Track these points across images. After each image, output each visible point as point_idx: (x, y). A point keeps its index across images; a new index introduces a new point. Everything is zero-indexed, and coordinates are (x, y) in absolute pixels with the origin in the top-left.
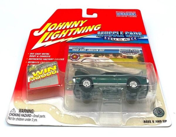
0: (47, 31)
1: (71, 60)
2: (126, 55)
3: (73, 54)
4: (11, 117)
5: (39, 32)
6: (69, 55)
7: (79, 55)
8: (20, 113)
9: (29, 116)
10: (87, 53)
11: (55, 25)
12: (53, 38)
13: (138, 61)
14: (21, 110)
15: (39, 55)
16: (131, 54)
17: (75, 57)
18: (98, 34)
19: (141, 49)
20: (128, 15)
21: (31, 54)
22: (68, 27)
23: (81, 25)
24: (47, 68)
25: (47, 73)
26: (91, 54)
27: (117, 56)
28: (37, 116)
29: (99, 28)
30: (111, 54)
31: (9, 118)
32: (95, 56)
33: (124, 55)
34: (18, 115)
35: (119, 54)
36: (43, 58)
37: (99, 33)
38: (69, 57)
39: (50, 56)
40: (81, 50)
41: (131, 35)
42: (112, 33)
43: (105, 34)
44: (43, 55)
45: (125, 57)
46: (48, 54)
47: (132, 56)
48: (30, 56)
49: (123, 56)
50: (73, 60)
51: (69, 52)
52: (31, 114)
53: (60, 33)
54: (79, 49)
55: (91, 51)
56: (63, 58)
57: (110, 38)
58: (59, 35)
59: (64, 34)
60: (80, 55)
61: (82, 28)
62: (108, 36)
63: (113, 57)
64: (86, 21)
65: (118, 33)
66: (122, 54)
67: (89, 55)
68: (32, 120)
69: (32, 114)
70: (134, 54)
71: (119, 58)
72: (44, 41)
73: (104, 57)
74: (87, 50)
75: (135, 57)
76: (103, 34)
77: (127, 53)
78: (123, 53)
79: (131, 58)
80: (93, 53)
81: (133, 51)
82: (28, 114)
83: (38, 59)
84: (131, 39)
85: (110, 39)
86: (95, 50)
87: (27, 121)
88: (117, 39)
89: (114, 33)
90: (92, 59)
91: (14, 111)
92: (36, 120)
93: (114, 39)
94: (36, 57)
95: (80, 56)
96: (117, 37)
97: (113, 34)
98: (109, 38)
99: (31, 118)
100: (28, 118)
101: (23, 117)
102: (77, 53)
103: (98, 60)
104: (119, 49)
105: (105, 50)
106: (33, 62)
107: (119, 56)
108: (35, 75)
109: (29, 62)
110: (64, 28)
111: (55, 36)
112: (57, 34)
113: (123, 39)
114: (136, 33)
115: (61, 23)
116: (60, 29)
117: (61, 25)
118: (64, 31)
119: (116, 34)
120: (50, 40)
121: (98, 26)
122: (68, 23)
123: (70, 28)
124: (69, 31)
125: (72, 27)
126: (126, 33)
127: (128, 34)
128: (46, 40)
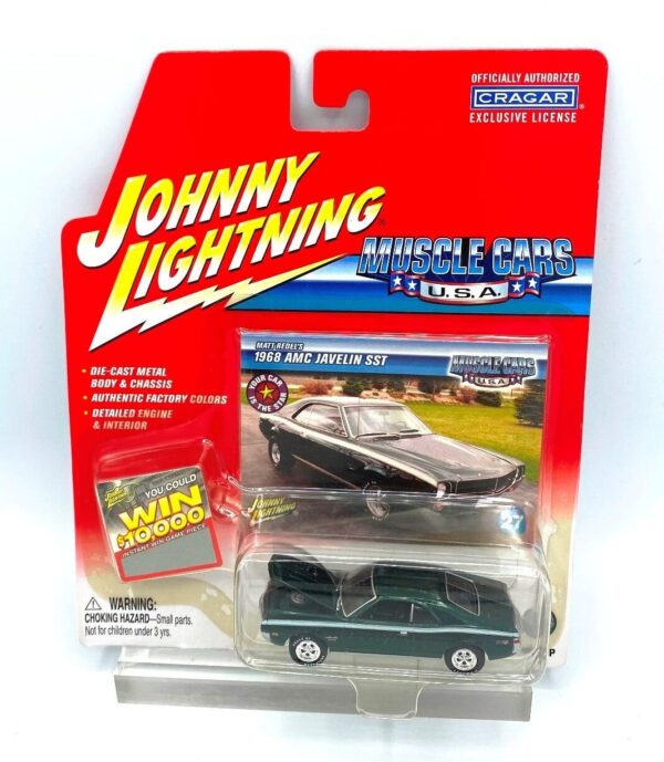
0: (131, 236)
1: (255, 406)
2: (473, 386)
4: (93, 625)
5: (99, 242)
6: (244, 385)
7: (284, 384)
8: (114, 611)
9: (144, 618)
10: (317, 375)
11: (164, 186)
12: (167, 283)
13: (519, 418)
14: (116, 602)
15: (128, 379)
16: (497, 380)
17: (266, 392)
18: (365, 256)
19: (545, 356)
20: (532, 104)
21: (94, 371)
22: (225, 211)
23: (286, 196)
24: (167, 494)
25: (170, 516)
26: (333, 381)
27: (438, 391)
28: (169, 620)
29: (372, 213)
30: (411, 377)
31: (90, 632)
32: (347, 392)
33: (465, 385)
34: (110, 618)
35: (445, 381)
36: (145, 391)
37: (369, 249)
38: (243, 395)
39: (169, 384)
40: (288, 358)
41: (517, 259)
42: (430, 252)
43: (397, 256)
44: (144, 378)
45: (466, 398)
46: (160, 372)
47: (498, 393)
48: (94, 383)
49: (463, 391)
50: (260, 411)
51: (244, 364)
52: (147, 612)
53: (194, 251)
54: (284, 354)
55: (331, 362)
56: (221, 395)
57: (418, 282)
58: (190, 259)
59: (212, 252)
60: (290, 386)
61: (294, 213)
62: (410, 273)
63: (418, 399)
64: (311, 157)
65: (458, 252)
66: (457, 380)
67: (323, 382)
68: (153, 632)
69: (153, 614)
70: (511, 383)
71: (444, 400)
72: (132, 303)
73: (384, 398)
74: (315, 355)
75: (509, 397)
76: (386, 256)
77: (479, 375)
78: (462, 374)
79: (491, 400)
80: (340, 376)
81: (509, 366)
82: (139, 612)
83: (125, 398)
84: (511, 289)
85: (418, 287)
86: (349, 355)
87: (140, 637)
88: (450, 290)
89: (438, 252)
90: (335, 407)
91: (96, 606)
92: (166, 632)
93: (437, 288)
94: (116, 390)
95: (287, 391)
96: (448, 279)
97: (437, 257)
98: (412, 285)
99: (151, 625)
100: (141, 625)
101: (127, 625)
102: (276, 373)
103: (358, 408)
104: (451, 353)
105: (391, 358)
106: (112, 413)
107: (445, 393)
108: (132, 524)
109: (97, 413)
110: (206, 216)
111: (173, 272)
112: (181, 254)
113: (476, 289)
114: (544, 248)
115: (189, 180)
116: (189, 220)
117: (193, 189)
118: (211, 235)
119: (447, 255)
120: (154, 293)
121: (370, 202)
122: (224, 174)
123: (236, 218)
124: (236, 238)
125: (243, 207)
126: (497, 252)
127: (507, 256)
128: (141, 292)
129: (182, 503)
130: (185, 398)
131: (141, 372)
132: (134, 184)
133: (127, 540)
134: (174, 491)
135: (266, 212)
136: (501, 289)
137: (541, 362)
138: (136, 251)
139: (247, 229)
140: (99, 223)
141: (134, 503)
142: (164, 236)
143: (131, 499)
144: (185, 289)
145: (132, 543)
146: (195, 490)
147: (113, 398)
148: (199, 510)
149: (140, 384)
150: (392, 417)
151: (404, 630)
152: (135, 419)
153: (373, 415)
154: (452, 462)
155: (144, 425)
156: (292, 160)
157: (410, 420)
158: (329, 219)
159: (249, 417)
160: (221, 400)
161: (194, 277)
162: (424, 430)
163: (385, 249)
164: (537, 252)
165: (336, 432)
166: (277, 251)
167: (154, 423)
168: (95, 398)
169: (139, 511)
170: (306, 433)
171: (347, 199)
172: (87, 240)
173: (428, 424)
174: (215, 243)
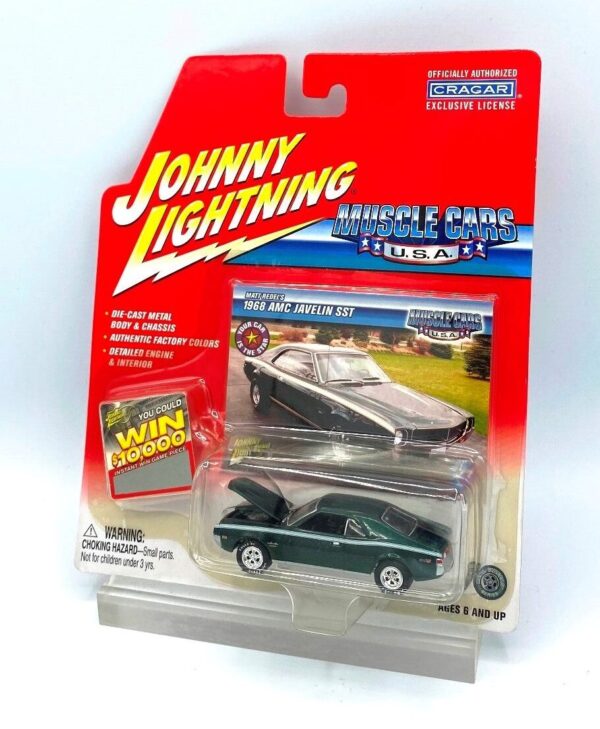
0: (155, 200)
1: (241, 350)
2: (427, 338)
3: (245, 326)
4: (88, 551)
5: (130, 205)
6: (233, 330)
7: (267, 331)
8: (108, 540)
9: (133, 550)
10: (296, 323)
11: (183, 160)
12: (179, 240)
13: (468, 370)
15: (141, 322)
16: (448, 334)
17: (251, 337)
18: (339, 220)
19: (490, 314)
20: (477, 94)
21: (116, 314)
22: (229, 181)
23: (277, 169)
24: (157, 417)
25: (157, 438)
26: (308, 329)
27: (397, 343)
28: (154, 553)
29: (346, 183)
30: (374, 328)
31: (85, 557)
32: (320, 340)
33: (420, 337)
34: (104, 546)
35: (403, 333)
36: (154, 334)
37: (342, 214)
38: (232, 339)
39: (172, 328)
40: (271, 307)
41: (466, 225)
42: (393, 218)
43: (365, 221)
44: (153, 322)
45: (422, 350)
46: (167, 317)
47: (449, 346)
48: (114, 325)
49: (419, 343)
50: (245, 354)
51: (235, 312)
52: (136, 543)
53: (202, 213)
54: (268, 304)
55: (307, 312)
56: (215, 339)
57: (382, 243)
58: (198, 219)
59: (216, 215)
60: (271, 333)
61: (283, 183)
62: (376, 235)
63: (380, 348)
64: (299, 137)
65: (416, 218)
66: (414, 332)
67: (300, 330)
68: (140, 564)
69: (140, 546)
70: (461, 337)
71: (402, 350)
72: (150, 256)
73: (350, 346)
74: (294, 305)
75: (459, 350)
76: (356, 220)
78: (418, 327)
79: (443, 353)
80: (313, 325)
81: (459, 320)
82: (128, 543)
83: (137, 339)
85: (382, 248)
86: (322, 306)
87: (128, 568)
88: (409, 250)
89: (399, 217)
90: (308, 353)
91: (93, 534)
92: (150, 565)
93: (399, 249)
94: (130, 331)
95: (268, 337)
97: (398, 222)
98: (377, 246)
99: (138, 557)
100: (129, 556)
101: (117, 555)
102: (261, 320)
103: (328, 355)
104: (408, 307)
105: (358, 310)
106: (125, 352)
107: (403, 344)
108: (125, 444)
109: (113, 351)
110: (214, 185)
111: (185, 230)
112: (191, 216)
113: (431, 251)
114: (489, 216)
115: (203, 155)
116: (200, 188)
117: (205, 163)
118: (216, 200)
119: (407, 221)
120: (169, 248)
121: (344, 175)
122: (230, 150)
123: (237, 186)
124: (235, 203)
125: (243, 177)
126: (449, 219)
127: (458, 222)
128: (158, 247)
129: (168, 426)
130: (185, 341)
131: (152, 316)
132: (161, 158)
133: (120, 459)
134: (162, 414)
135: (261, 181)
136: (452, 252)
137: (487, 318)
138: (157, 213)
139: (245, 195)
140: (131, 189)
141: (128, 424)
142: (180, 200)
143: (127, 420)
144: (193, 245)
145: (124, 463)
146: (180, 414)
147: (128, 338)
148: (182, 433)
149: (150, 327)
150: (357, 364)
151: (336, 541)
152: (144, 358)
153: (341, 362)
154: (409, 410)
155: (150, 364)
156: (284, 140)
157: (372, 368)
158: (311, 188)
159: (236, 360)
160: (214, 344)
161: (200, 235)
162: (384, 378)
163: (356, 215)
164: (484, 220)
165: (308, 376)
166: (268, 214)
167: (157, 362)
168: (114, 338)
169: (132, 432)
170: (282, 377)
171: (326, 171)
172: (121, 202)
173: (387, 372)
174: (219, 206)
